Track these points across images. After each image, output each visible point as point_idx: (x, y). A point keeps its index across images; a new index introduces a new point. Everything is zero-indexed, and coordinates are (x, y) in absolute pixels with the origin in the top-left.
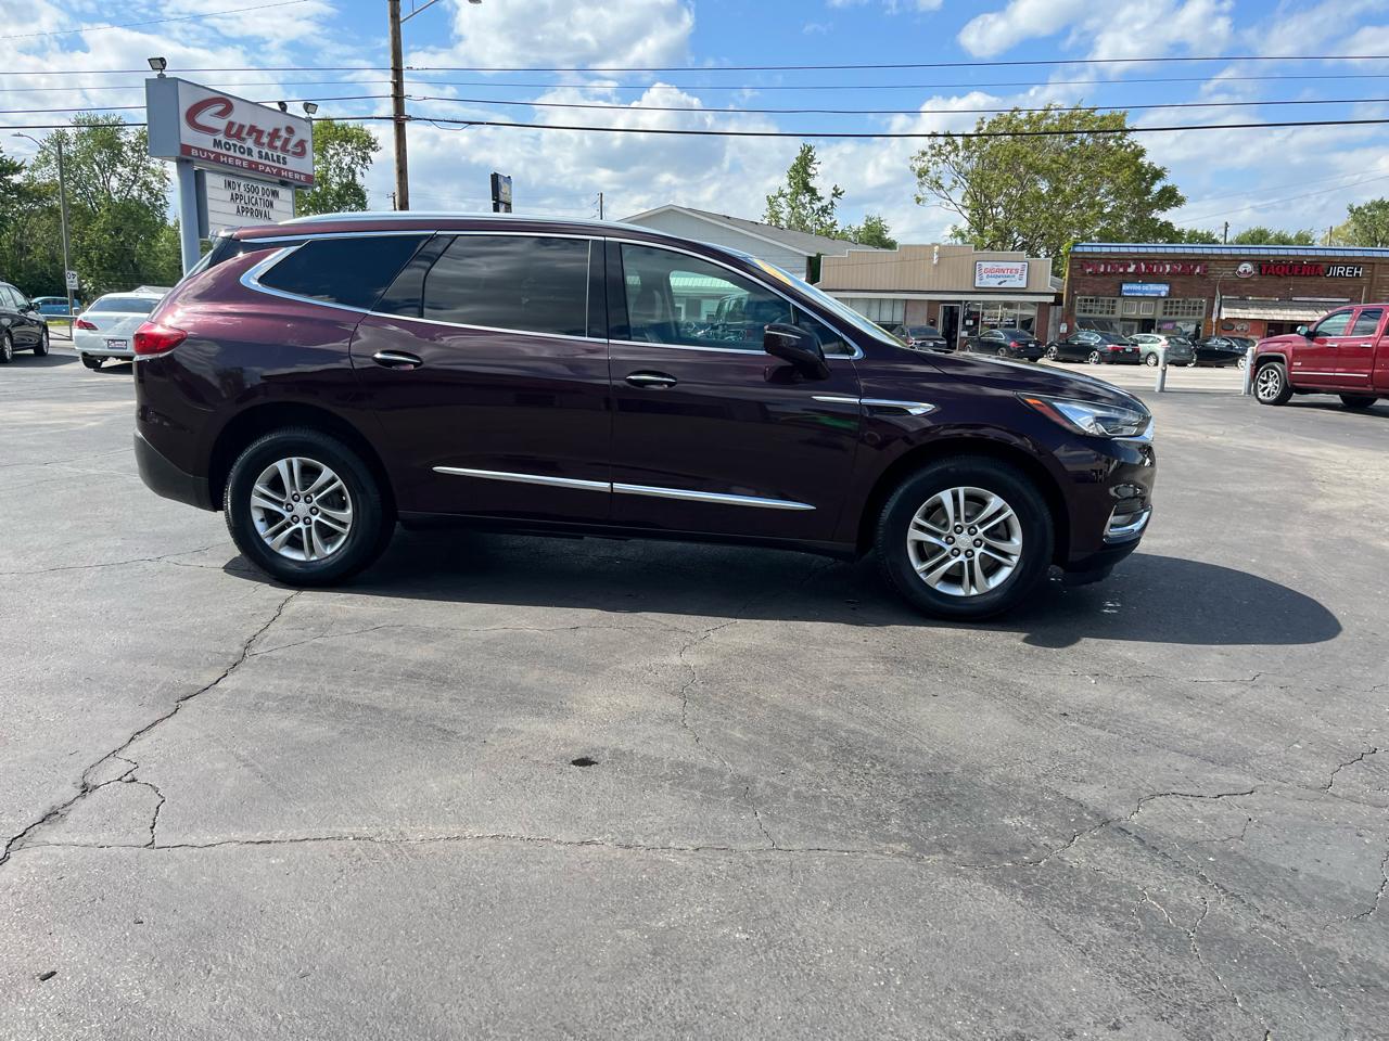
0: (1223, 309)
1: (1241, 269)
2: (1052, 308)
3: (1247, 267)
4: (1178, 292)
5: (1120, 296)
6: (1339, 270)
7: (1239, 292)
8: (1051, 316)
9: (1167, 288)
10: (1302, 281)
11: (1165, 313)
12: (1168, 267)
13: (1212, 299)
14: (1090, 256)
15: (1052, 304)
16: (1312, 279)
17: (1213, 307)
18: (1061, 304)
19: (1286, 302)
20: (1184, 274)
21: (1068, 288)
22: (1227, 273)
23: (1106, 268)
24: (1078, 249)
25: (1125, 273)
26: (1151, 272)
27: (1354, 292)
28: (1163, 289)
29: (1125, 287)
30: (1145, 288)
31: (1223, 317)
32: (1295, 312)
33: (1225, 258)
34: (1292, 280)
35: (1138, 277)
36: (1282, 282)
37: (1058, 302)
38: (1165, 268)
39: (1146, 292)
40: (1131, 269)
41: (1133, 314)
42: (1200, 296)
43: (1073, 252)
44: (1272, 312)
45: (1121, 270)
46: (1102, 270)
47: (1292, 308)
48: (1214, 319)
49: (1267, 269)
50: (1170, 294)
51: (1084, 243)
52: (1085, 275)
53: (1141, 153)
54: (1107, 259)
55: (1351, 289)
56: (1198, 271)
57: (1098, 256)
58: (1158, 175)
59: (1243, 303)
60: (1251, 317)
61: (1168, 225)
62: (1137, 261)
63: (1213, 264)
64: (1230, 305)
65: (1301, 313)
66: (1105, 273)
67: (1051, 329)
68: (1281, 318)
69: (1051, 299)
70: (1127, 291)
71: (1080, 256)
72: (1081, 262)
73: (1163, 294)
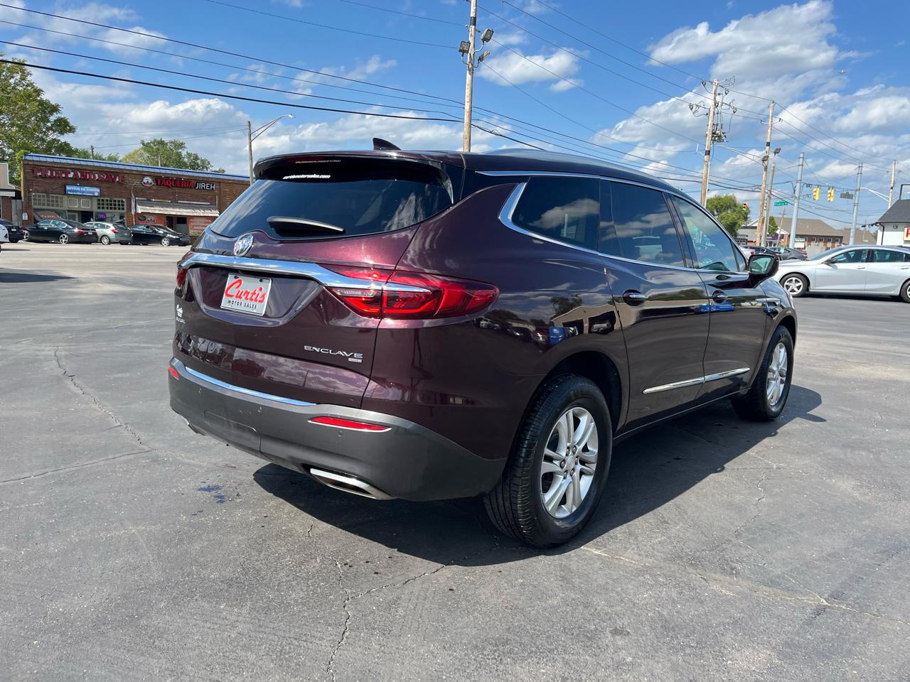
0: (138, 207)
1: (145, 181)
2: (13, 201)
3: (148, 180)
4: (106, 193)
5: (65, 193)
6: (202, 185)
7: (147, 196)
8: (13, 206)
9: (99, 191)
10: (182, 191)
11: (99, 208)
12: (97, 175)
13: (129, 200)
14: (39, 164)
15: (13, 198)
16: (187, 190)
17: (131, 204)
18: (20, 198)
19: (174, 203)
20: (108, 181)
21: (24, 187)
22: (136, 183)
23: (52, 173)
24: (28, 158)
25: (66, 178)
26: (85, 178)
27: (211, 199)
28: (96, 191)
29: (68, 188)
30: (84, 189)
31: (140, 212)
32: (181, 210)
33: (135, 172)
34: (177, 190)
35: (75, 181)
36: (170, 190)
37: (18, 196)
38: (95, 177)
39: (83, 192)
40: (71, 175)
41: (76, 207)
42: (121, 197)
43: (25, 160)
44: (167, 209)
45: (64, 175)
46: (49, 174)
47: (180, 207)
48: (133, 212)
49: (161, 181)
50: (101, 194)
51: (31, 154)
52: (36, 177)
53: (38, 92)
54: (52, 167)
55: (210, 197)
56: (117, 180)
57: (45, 164)
58: (55, 109)
59: (148, 202)
60: (157, 212)
61: (67, 144)
62: (73, 170)
63: (126, 176)
64: (142, 204)
65: (185, 210)
66: (51, 177)
67: (14, 217)
68: (174, 213)
69: (13, 194)
70: (70, 191)
71: (30, 163)
72: (32, 168)
73: (96, 194)
